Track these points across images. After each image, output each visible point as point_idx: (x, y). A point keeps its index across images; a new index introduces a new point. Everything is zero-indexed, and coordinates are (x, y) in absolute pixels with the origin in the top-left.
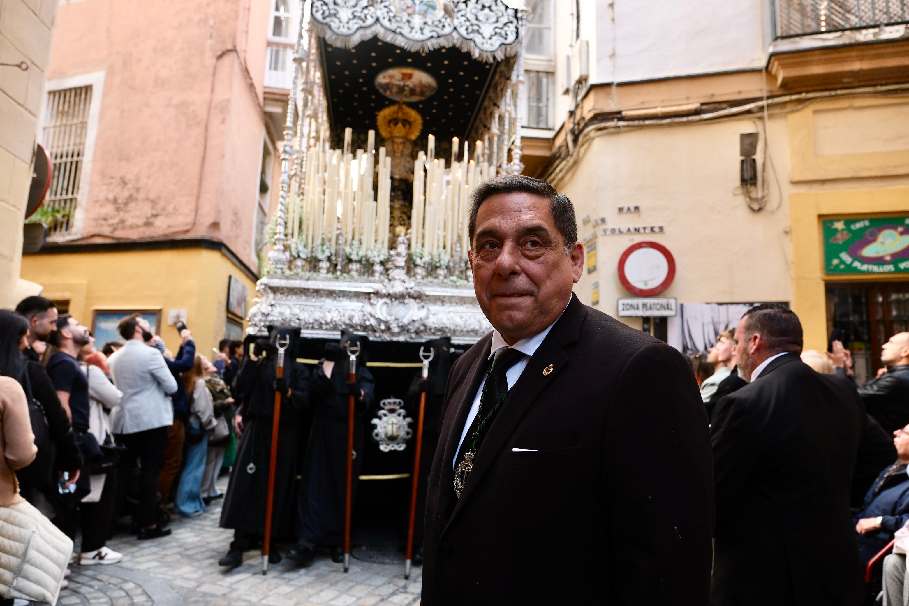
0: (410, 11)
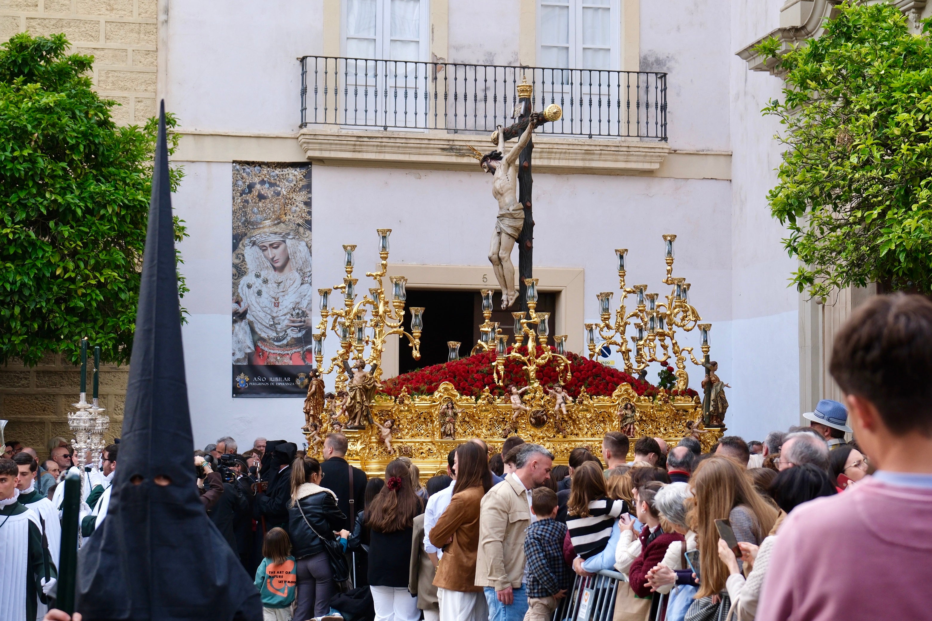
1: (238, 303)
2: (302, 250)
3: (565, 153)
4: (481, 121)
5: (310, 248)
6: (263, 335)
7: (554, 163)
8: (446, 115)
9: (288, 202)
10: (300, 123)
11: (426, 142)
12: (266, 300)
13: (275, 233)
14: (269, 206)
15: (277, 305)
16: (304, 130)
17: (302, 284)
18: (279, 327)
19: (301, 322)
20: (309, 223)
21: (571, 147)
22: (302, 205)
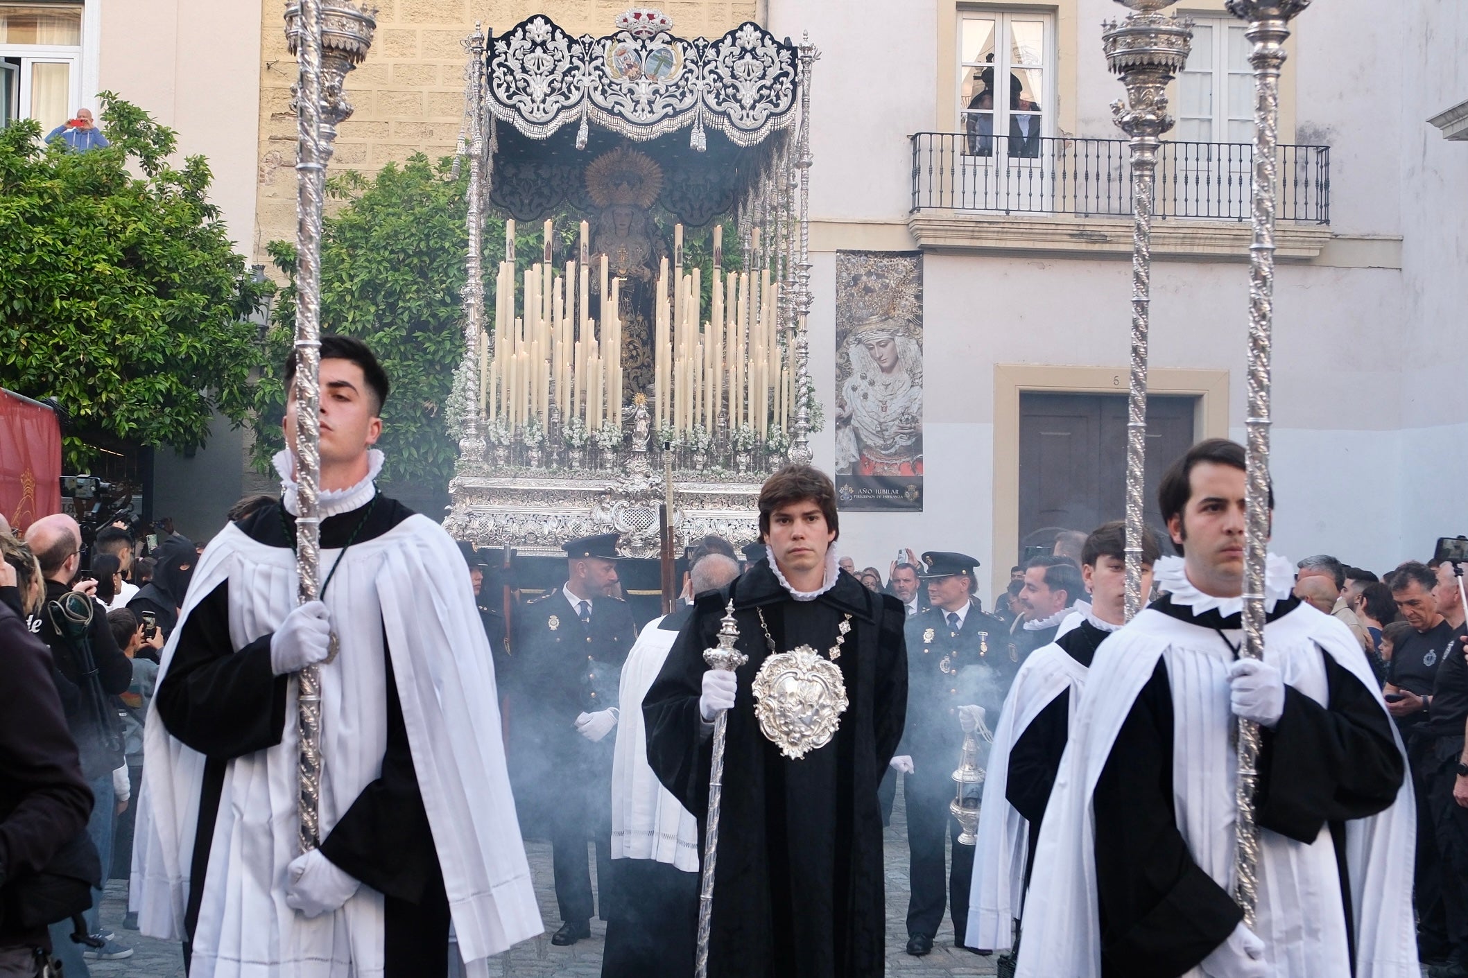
1: (842, 407)
2: (912, 348)
3: (1211, 238)
4: (1115, 204)
5: (921, 346)
6: (869, 442)
7: (1197, 250)
8: (1075, 197)
9: (897, 295)
10: (911, 208)
11: (1053, 227)
12: (871, 403)
13: (883, 330)
14: (876, 300)
15: (884, 409)
16: (917, 215)
17: (912, 386)
18: (886, 434)
19: (910, 428)
20: (920, 318)
21: (1218, 232)
22: (912, 299)
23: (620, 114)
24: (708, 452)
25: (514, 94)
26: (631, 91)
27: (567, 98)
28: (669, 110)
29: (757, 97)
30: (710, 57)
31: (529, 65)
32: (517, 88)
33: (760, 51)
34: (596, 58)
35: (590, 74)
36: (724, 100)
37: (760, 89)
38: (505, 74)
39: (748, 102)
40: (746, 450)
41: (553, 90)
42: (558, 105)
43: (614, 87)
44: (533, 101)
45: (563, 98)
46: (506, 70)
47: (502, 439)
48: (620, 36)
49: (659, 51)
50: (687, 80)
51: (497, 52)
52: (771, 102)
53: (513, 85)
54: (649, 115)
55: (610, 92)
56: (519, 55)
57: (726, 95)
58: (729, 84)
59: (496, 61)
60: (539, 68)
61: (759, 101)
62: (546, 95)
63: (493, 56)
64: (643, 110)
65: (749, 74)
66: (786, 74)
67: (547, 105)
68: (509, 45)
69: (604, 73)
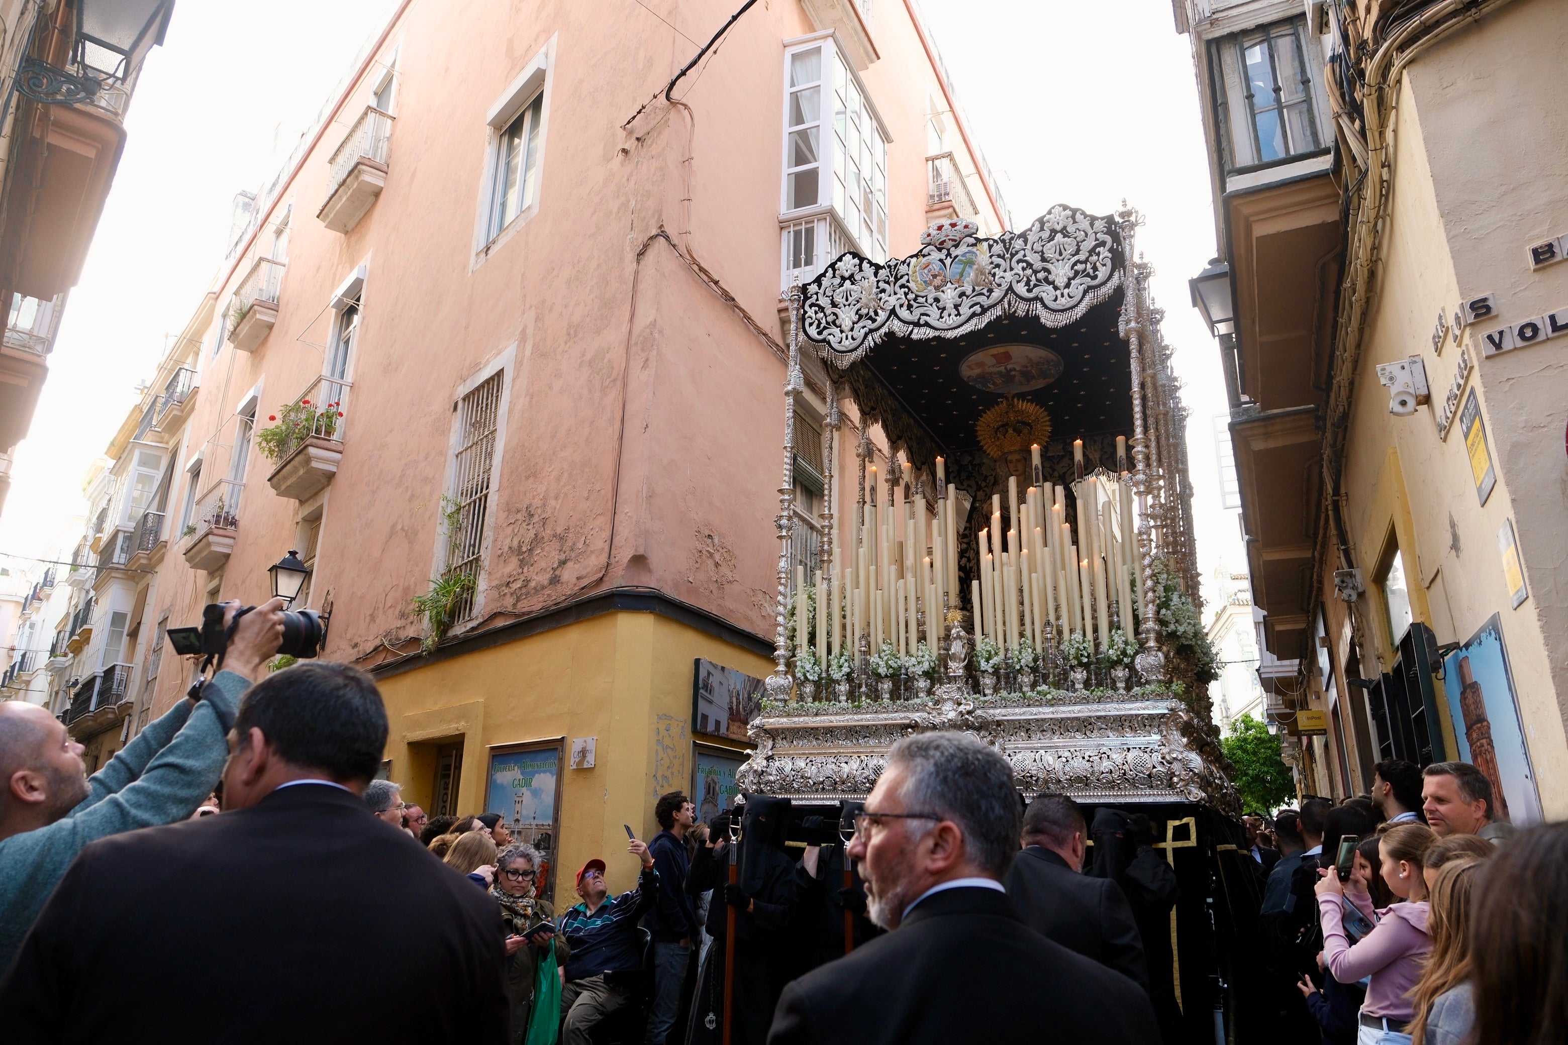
0: (937, 281)
23: (927, 324)
24: (1034, 670)
25: (825, 328)
26: (937, 300)
27: (874, 321)
28: (977, 309)
29: (1071, 274)
30: (1018, 247)
31: (838, 299)
32: (828, 323)
33: (1071, 229)
34: (902, 277)
35: (895, 294)
36: (1035, 286)
37: (1075, 264)
38: (816, 313)
39: (1061, 281)
40: (1081, 664)
41: (861, 317)
42: (866, 329)
43: (920, 300)
44: (842, 332)
45: (870, 322)
46: (817, 309)
47: (808, 675)
48: (924, 252)
49: (964, 255)
50: (994, 275)
51: (809, 295)
52: (1088, 275)
53: (824, 321)
54: (955, 318)
55: (915, 305)
56: (829, 293)
57: (1037, 280)
58: (1040, 268)
59: (808, 302)
60: (847, 300)
61: (1074, 278)
62: (854, 323)
63: (806, 298)
64: (949, 315)
65: (1061, 254)
66: (1103, 244)
67: (855, 333)
68: (820, 286)
69: (909, 289)
